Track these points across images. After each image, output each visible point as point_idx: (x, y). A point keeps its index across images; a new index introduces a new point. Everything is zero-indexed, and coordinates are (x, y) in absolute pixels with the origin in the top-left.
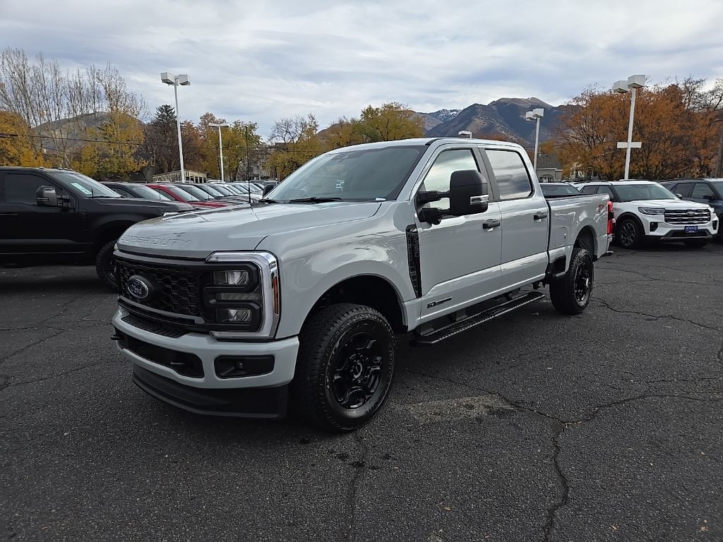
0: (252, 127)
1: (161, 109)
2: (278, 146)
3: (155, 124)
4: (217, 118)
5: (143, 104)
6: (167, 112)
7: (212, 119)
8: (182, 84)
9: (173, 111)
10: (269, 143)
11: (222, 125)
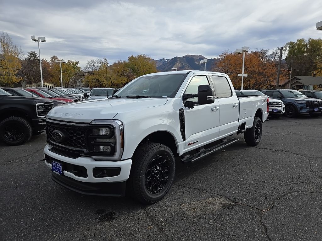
0: (77, 63)
1: (30, 53)
2: (89, 72)
3: (27, 60)
4: (59, 58)
5: (21, 50)
6: (33, 55)
7: (57, 58)
8: (42, 41)
9: (36, 54)
10: (85, 71)
11: (62, 62)
